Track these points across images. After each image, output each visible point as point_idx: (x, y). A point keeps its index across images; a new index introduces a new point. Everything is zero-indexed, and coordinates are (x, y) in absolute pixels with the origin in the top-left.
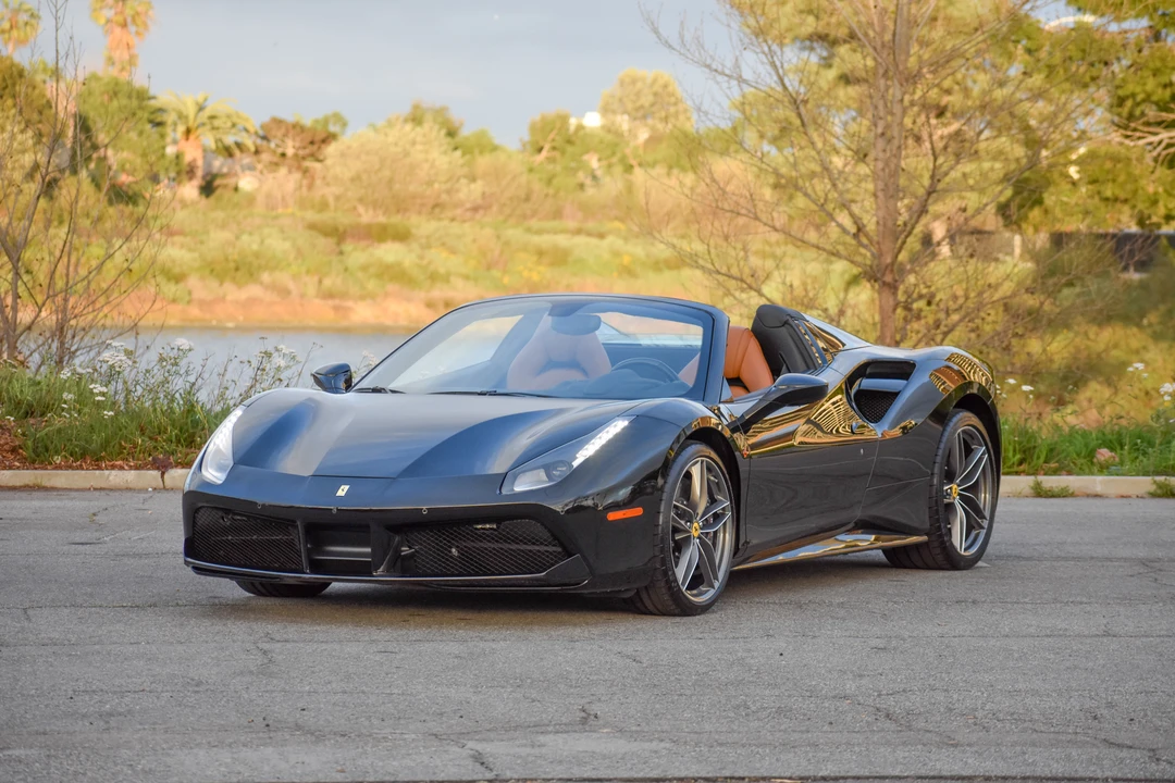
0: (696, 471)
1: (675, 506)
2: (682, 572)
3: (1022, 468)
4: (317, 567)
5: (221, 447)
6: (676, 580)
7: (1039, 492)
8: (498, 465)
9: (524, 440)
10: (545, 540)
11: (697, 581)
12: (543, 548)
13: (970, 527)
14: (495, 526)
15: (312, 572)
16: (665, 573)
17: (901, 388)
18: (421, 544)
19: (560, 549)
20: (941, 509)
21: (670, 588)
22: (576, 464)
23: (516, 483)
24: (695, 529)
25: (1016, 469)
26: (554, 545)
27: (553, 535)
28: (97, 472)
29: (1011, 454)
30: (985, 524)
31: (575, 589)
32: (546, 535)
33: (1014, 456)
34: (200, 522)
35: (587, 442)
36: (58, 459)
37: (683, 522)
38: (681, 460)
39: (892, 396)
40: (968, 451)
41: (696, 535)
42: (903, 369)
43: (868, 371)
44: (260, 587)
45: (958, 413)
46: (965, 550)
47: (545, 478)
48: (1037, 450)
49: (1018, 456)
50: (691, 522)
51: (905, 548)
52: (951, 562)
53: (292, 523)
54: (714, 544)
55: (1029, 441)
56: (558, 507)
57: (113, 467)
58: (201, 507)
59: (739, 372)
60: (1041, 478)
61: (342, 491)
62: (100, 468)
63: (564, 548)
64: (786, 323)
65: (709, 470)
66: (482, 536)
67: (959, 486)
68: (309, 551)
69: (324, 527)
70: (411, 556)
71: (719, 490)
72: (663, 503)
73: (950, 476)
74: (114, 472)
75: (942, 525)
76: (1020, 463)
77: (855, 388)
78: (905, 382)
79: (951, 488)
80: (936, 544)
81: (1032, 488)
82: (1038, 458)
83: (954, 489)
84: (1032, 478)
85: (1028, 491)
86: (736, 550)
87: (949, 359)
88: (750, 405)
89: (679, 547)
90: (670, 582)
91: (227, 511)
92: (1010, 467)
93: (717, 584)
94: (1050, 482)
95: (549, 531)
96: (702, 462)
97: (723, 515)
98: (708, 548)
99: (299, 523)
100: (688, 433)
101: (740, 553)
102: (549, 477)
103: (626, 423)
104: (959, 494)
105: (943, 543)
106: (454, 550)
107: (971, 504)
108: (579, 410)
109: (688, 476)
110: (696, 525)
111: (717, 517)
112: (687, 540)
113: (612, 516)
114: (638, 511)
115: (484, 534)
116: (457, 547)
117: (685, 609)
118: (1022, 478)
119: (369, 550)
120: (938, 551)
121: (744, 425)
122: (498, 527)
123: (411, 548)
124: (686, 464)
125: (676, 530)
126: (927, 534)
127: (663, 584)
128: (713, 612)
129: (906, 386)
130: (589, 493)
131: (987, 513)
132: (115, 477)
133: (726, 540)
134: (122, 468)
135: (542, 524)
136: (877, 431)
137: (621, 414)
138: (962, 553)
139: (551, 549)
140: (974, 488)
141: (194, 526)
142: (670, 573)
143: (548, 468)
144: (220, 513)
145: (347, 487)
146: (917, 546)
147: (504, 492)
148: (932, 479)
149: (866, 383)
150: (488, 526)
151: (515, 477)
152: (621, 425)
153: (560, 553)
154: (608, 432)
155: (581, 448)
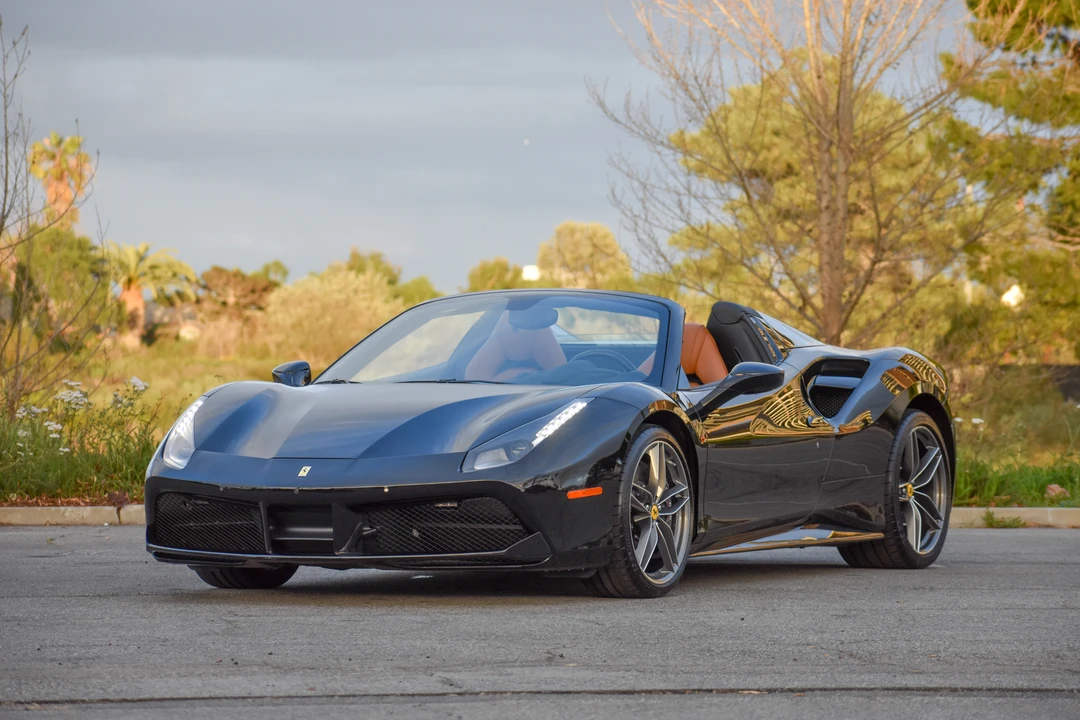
0: (654, 455)
1: (634, 488)
2: (642, 553)
3: (973, 500)
4: (279, 547)
5: (182, 435)
6: (635, 561)
7: (991, 523)
8: (459, 444)
9: (482, 423)
10: (506, 518)
11: (656, 564)
12: (503, 527)
13: (926, 527)
14: (456, 505)
15: (275, 553)
16: (625, 554)
17: (855, 386)
18: (382, 523)
19: (520, 528)
20: (897, 507)
21: (630, 569)
22: (536, 443)
23: (476, 462)
24: (654, 511)
25: (967, 501)
26: (515, 524)
27: (513, 512)
28: (53, 508)
29: (962, 486)
30: (941, 524)
31: (537, 567)
32: (506, 512)
33: (965, 487)
34: (162, 509)
35: (546, 422)
36: (14, 497)
37: (642, 504)
38: (639, 442)
39: (846, 393)
40: (923, 452)
41: (655, 517)
42: (858, 368)
43: (823, 368)
44: (222, 579)
45: (912, 413)
46: (922, 548)
47: (505, 457)
48: (988, 483)
49: (969, 488)
50: (650, 504)
51: (861, 544)
52: (908, 561)
53: (254, 505)
54: (673, 528)
55: (979, 473)
56: (520, 486)
57: (69, 504)
58: (166, 493)
59: (695, 367)
60: (991, 509)
61: (304, 472)
62: (55, 505)
63: (525, 526)
64: (741, 319)
65: (668, 453)
66: (443, 516)
67: (914, 486)
68: (271, 533)
69: (285, 507)
70: (373, 536)
71: (678, 476)
72: (622, 484)
73: (905, 476)
74: (69, 509)
75: (898, 522)
76: (972, 495)
77: (810, 385)
78: (859, 380)
79: (905, 487)
80: (892, 542)
81: (984, 519)
82: (990, 489)
83: (910, 489)
84: (984, 509)
85: (980, 522)
86: (695, 536)
87: (903, 360)
88: (705, 394)
89: (638, 529)
90: (630, 562)
91: (189, 496)
92: (962, 499)
93: (676, 568)
94: (1001, 513)
95: (510, 509)
96: (661, 445)
97: (682, 499)
98: (667, 530)
99: (261, 505)
100: (647, 416)
101: (697, 540)
102: (508, 454)
103: (585, 405)
104: (914, 494)
105: (899, 540)
106: (416, 533)
107: (926, 504)
108: (534, 394)
109: (646, 459)
110: (655, 507)
111: (675, 501)
112: (647, 522)
113: (572, 495)
114: (597, 491)
115: (445, 512)
116: (417, 529)
117: (646, 592)
118: (974, 510)
119: (331, 530)
120: (894, 549)
121: (701, 412)
122: (459, 506)
123: (372, 528)
124: (645, 446)
125: (635, 512)
126: (882, 531)
127: (622, 563)
128: (673, 595)
129: (860, 383)
130: (547, 472)
131: (942, 514)
132: (70, 513)
133: (685, 523)
134: (77, 504)
135: (503, 502)
136: (833, 426)
137: (580, 397)
138: (918, 551)
139: (512, 527)
140: (929, 488)
141: (156, 513)
142: (630, 554)
143: (508, 449)
144: (182, 498)
145: (309, 468)
146: (872, 542)
147: (465, 471)
148: (887, 477)
149: (821, 380)
150: (449, 505)
151: (476, 456)
152: (580, 406)
153: (520, 531)
154: (567, 413)
155: (540, 428)
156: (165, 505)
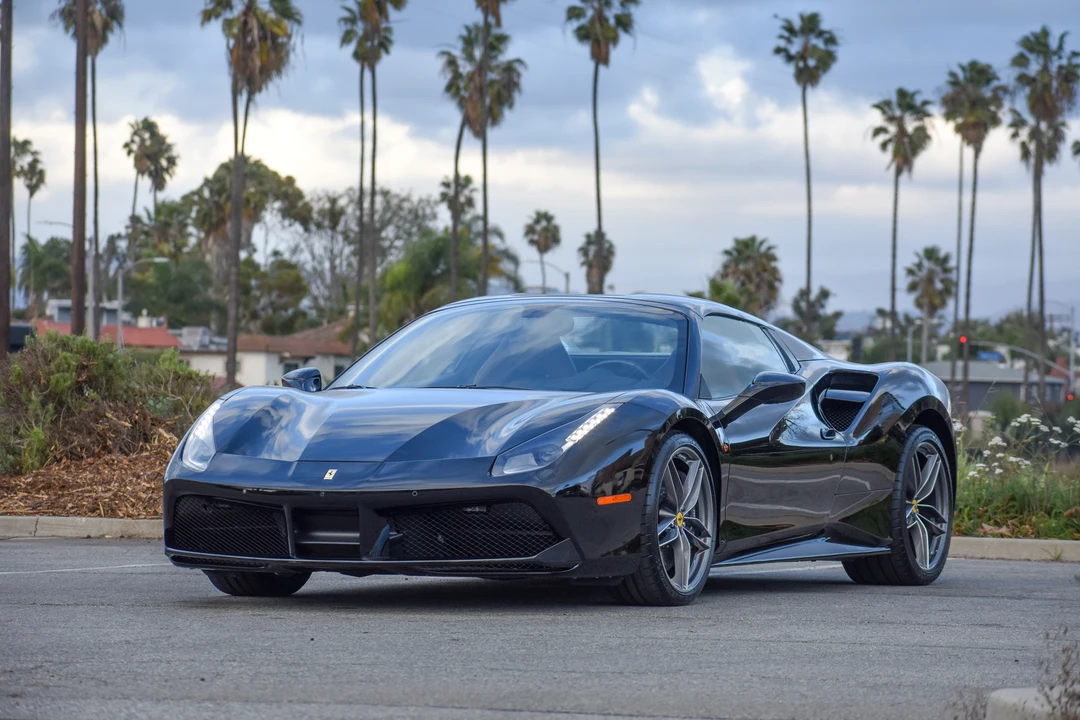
4: (301, 551)
5: (201, 437)
8: (487, 449)
9: (507, 429)
10: (536, 524)
12: (533, 533)
14: (484, 510)
15: (297, 557)
17: (864, 399)
18: (409, 529)
19: (550, 534)
22: (565, 447)
23: (506, 467)
24: (680, 519)
26: (545, 530)
27: (543, 518)
31: (566, 573)
32: (536, 518)
34: (181, 513)
35: (575, 427)
39: (857, 406)
42: (867, 382)
43: (834, 381)
44: (234, 585)
45: (918, 427)
47: (533, 462)
52: (911, 577)
53: (278, 509)
56: (552, 490)
58: (183, 496)
61: (330, 475)
63: (555, 533)
66: (471, 521)
67: (917, 500)
68: (295, 538)
69: (310, 511)
70: (399, 541)
77: (822, 397)
78: (868, 393)
80: (898, 557)
88: (726, 403)
91: (209, 499)
95: (540, 514)
99: (285, 508)
100: (674, 422)
101: (719, 550)
102: (537, 459)
103: (613, 410)
104: (919, 507)
106: (440, 538)
110: (680, 515)
113: (601, 501)
114: (624, 498)
115: (474, 517)
116: (443, 534)
119: (358, 535)
120: (899, 564)
121: (724, 420)
122: (489, 511)
123: (398, 532)
126: (889, 546)
129: (868, 397)
135: (533, 507)
137: (607, 402)
141: (175, 516)
143: (536, 454)
144: (203, 502)
145: (334, 471)
146: (878, 557)
147: (495, 473)
149: (833, 393)
150: (477, 509)
151: (505, 461)
152: (607, 412)
153: (550, 537)
154: (595, 418)
155: (570, 433)
156: (184, 508)
